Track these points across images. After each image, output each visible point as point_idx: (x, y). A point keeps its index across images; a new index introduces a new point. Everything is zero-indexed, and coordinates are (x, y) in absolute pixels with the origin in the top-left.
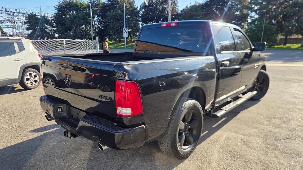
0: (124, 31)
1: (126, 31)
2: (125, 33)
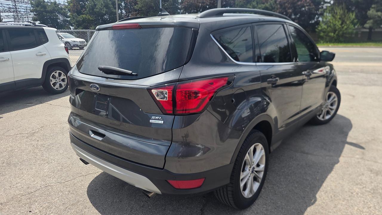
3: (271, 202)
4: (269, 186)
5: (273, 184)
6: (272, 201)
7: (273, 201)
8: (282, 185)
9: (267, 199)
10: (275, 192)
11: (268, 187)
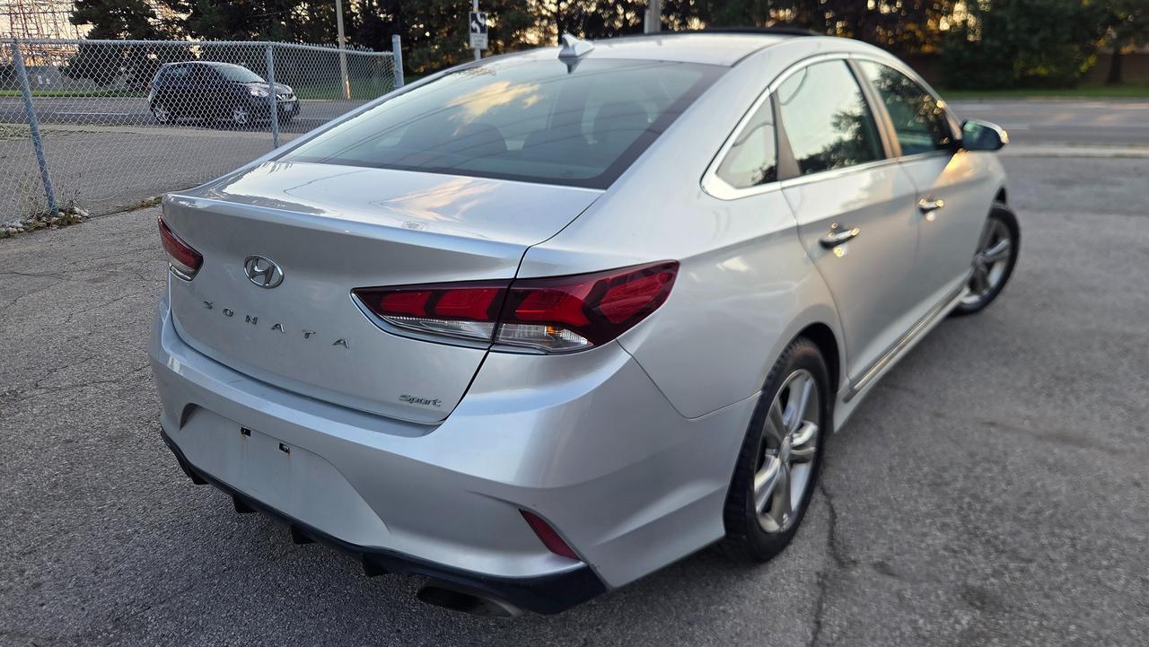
0: (474, 25)
1: (480, 24)
3: (1041, 625)
4: (1012, 565)
5: (1023, 560)
6: (1045, 623)
7: (1048, 620)
8: (1052, 561)
9: (1023, 614)
10: (1042, 588)
11: (1006, 568)
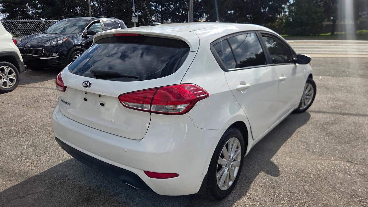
0: (133, 15)
1: (135, 15)
2: (134, 17)
